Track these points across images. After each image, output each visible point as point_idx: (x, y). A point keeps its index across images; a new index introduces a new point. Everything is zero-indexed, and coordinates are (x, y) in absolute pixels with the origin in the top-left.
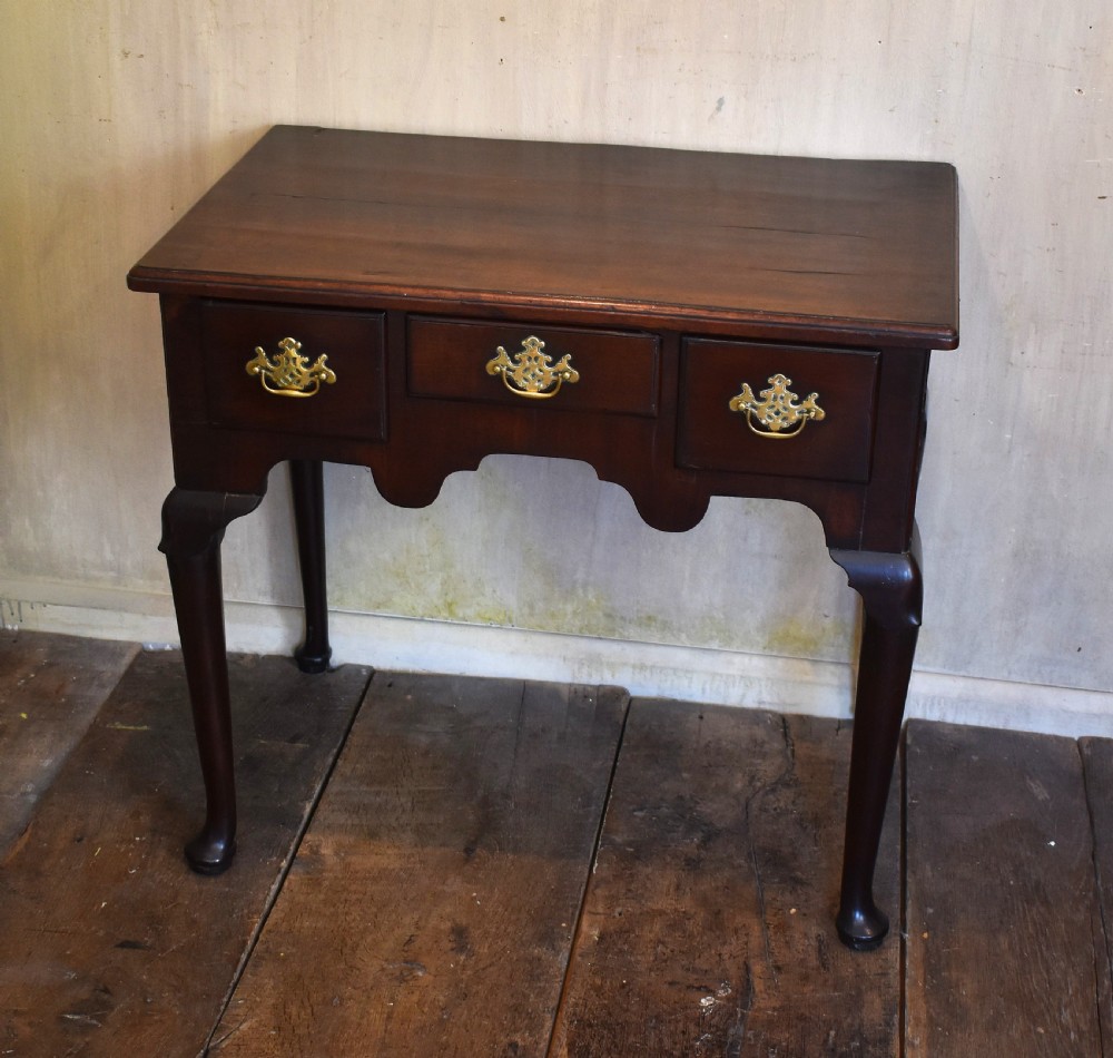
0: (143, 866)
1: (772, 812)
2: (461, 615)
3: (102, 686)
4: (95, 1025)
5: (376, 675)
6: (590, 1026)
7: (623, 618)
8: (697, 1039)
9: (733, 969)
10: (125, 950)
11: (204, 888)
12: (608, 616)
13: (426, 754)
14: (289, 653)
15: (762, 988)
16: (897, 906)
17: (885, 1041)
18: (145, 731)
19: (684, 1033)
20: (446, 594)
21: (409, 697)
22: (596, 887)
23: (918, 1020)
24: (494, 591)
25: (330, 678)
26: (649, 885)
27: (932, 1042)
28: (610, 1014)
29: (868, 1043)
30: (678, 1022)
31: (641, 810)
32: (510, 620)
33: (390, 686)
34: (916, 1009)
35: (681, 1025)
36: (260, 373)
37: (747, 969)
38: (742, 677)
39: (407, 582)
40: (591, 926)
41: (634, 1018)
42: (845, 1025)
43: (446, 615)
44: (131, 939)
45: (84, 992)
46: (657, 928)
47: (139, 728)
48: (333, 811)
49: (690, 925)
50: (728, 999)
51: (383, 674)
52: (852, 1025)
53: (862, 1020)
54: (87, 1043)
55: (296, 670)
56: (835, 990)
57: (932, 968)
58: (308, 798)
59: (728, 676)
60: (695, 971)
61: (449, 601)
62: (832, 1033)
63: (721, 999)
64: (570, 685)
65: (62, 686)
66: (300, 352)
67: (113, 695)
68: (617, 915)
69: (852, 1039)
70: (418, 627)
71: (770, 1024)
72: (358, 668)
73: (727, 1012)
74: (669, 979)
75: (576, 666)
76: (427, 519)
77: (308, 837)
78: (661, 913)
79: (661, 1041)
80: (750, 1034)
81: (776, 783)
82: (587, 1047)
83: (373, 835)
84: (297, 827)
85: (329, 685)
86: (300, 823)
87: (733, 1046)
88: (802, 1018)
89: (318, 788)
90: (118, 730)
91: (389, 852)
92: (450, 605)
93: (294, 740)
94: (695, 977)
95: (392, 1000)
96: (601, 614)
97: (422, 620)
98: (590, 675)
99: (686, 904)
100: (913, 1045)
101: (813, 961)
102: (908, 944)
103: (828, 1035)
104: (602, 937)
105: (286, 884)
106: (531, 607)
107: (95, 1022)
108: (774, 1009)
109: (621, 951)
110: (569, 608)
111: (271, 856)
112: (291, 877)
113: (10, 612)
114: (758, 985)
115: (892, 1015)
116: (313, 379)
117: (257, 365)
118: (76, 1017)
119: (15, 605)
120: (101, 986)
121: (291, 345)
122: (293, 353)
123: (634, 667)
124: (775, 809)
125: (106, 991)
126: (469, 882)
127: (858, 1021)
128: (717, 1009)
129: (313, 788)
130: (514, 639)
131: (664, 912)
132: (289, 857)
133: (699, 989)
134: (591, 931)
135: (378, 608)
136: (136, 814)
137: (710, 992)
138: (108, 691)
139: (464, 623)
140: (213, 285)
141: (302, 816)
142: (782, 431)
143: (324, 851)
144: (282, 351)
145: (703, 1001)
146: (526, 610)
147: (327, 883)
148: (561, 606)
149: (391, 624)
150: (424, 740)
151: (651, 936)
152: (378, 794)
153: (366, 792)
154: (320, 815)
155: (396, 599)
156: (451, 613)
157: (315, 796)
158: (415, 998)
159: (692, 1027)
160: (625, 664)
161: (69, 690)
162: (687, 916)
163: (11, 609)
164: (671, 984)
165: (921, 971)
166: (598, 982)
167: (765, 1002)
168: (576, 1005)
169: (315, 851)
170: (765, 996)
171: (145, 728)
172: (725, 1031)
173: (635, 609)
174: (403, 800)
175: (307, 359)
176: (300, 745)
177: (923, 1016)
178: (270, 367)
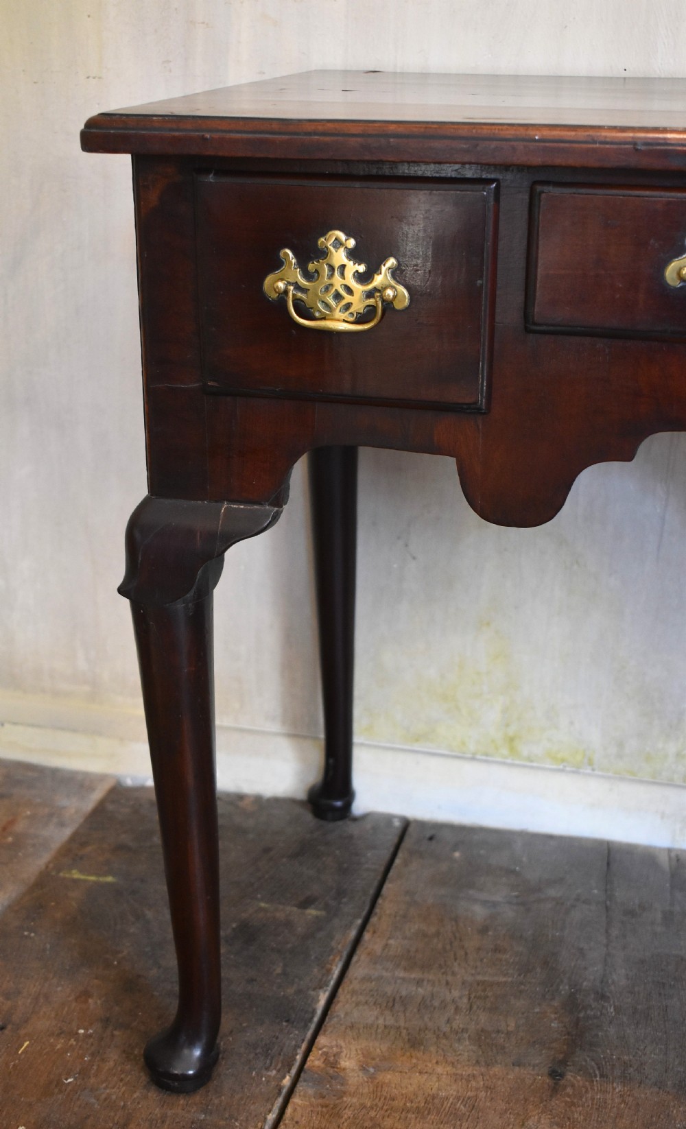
0: (84, 1073)
2: (525, 753)
3: (62, 824)
5: (411, 829)
11: (169, 1113)
13: (484, 930)
14: (301, 795)
18: (108, 884)
20: (507, 725)
21: (457, 854)
24: (572, 723)
25: (353, 829)
32: (590, 763)
33: (431, 838)
36: (286, 292)
39: (459, 709)
43: (505, 751)
47: (102, 879)
48: (357, 1004)
51: (422, 825)
55: (309, 817)
58: (321, 986)
61: (511, 734)
64: (669, 850)
65: (12, 823)
66: (353, 255)
67: (74, 838)
70: (468, 768)
72: (388, 818)
75: (678, 826)
76: (488, 624)
77: (322, 1040)
83: (415, 1043)
84: (306, 1027)
85: (351, 837)
86: (311, 1019)
89: (336, 972)
90: (76, 881)
91: (439, 1069)
92: (512, 740)
93: (306, 903)
97: (473, 759)
105: (289, 1110)
106: (621, 745)
110: (672, 748)
111: (267, 1069)
112: (296, 1100)
116: (371, 301)
117: (282, 280)
121: (338, 243)
122: (339, 257)
129: (329, 971)
130: (596, 788)
132: (294, 1071)
135: (417, 740)
136: (85, 995)
138: (67, 832)
139: (530, 763)
140: (216, 135)
141: (314, 1012)
143: (345, 1063)
144: (323, 254)
146: (613, 751)
147: (348, 1113)
148: (660, 745)
149: (434, 762)
150: (479, 913)
152: (419, 983)
153: (403, 979)
154: (339, 1008)
155: (441, 730)
156: (513, 750)
157: (332, 983)
161: (20, 827)
169: (332, 1062)
171: (110, 879)
174: (456, 993)
175: (362, 268)
176: (312, 912)
178: (303, 281)
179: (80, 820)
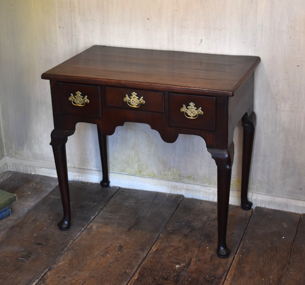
0: (48, 227)
1: (211, 225)
2: (143, 174)
3: (51, 188)
4: (25, 261)
5: (120, 189)
6: (146, 269)
7: (183, 177)
8: (172, 274)
9: (187, 259)
10: (37, 245)
11: (61, 233)
12: (179, 176)
13: (127, 207)
14: (99, 183)
15: (193, 264)
16: (236, 249)
17: (221, 278)
19: (169, 273)
20: (139, 169)
21: (127, 194)
22: (159, 239)
23: (231, 275)
24: (151, 168)
25: (108, 189)
26: (173, 240)
27: (233, 280)
28: (152, 267)
29: (216, 278)
30: (169, 270)
31: (177, 223)
32: (155, 176)
33: (123, 191)
34: (232, 272)
35: (169, 271)
36: (72, 100)
37: (191, 260)
38: (213, 193)
39: (130, 165)
40: (154, 248)
41: (158, 268)
42: (211, 274)
43: (139, 174)
44: (40, 243)
45: (25, 253)
46: (171, 249)
48: (99, 218)
49: (180, 249)
50: (183, 266)
51: (122, 189)
52: (213, 274)
53: (216, 273)
54: (22, 264)
55: (100, 187)
56: (212, 266)
57: (239, 263)
58: (93, 215)
59: (209, 193)
60: (177, 259)
61: (140, 170)
62: (207, 276)
63: (182, 266)
64: (169, 194)
65: (41, 187)
66: (81, 95)
67: (53, 190)
68: (162, 246)
69: (212, 277)
70: (132, 177)
71: (192, 272)
72: (116, 187)
73: (182, 269)
74: (170, 261)
75: (171, 189)
76: (134, 148)
77: (91, 224)
78: (173, 246)
79: (163, 274)
80: (186, 274)
81: (215, 219)
82: (143, 274)
83: (107, 224)
84: (88, 221)
85: (107, 191)
86: (90, 220)
87: (181, 276)
88: (201, 272)
89: (97, 213)
90: (52, 198)
91: (110, 228)
92: (140, 171)
93: (94, 202)
94: (177, 261)
95: (99, 260)
96: (177, 175)
97: (133, 175)
98: (174, 191)
99: (181, 245)
100: (228, 280)
101: (209, 259)
102: (235, 257)
103: (206, 276)
104: (156, 250)
105: (82, 234)
106: (160, 173)
107: (25, 260)
108: (194, 269)
109: (160, 254)
110: (170, 173)
111: (80, 227)
112: (84, 232)
113: (32, 169)
114: (192, 263)
115: (225, 273)
116: (84, 102)
117: (71, 98)
118: (21, 258)
119: (34, 168)
120: (29, 252)
121: (79, 93)
122: (79, 95)
123: (185, 189)
124: (212, 225)
125: (30, 253)
126: (127, 236)
127: (215, 273)
128: (179, 268)
129: (95, 213)
130: (156, 181)
131: (174, 246)
132: (84, 228)
133: (177, 263)
134: (154, 249)
135: (122, 172)
136: (50, 216)
137: (179, 264)
138: (52, 189)
139: (143, 176)
141: (91, 219)
142: (193, 117)
143: (94, 227)
144: (76, 95)
145: (177, 266)
146: (159, 174)
147: (92, 234)
148: (167, 173)
149: (125, 176)
150: (127, 204)
151: (169, 251)
152: (111, 215)
153: (109, 215)
154: (95, 219)
155: (127, 169)
156: (140, 174)
157: (95, 215)
158: (105, 260)
159: (172, 272)
160: (183, 189)
161: (43, 188)
162: (180, 247)
163: (33, 168)
164: (170, 262)
165: (236, 264)
166: (152, 260)
167: (192, 267)
168: (144, 264)
169: (91, 227)
170: (193, 266)
171: (58, 197)
172: (180, 273)
173: (186, 174)
174: (117, 217)
175: (82, 97)
176: (95, 203)
177: (233, 274)
178: (74, 99)
179: (55, 187)
